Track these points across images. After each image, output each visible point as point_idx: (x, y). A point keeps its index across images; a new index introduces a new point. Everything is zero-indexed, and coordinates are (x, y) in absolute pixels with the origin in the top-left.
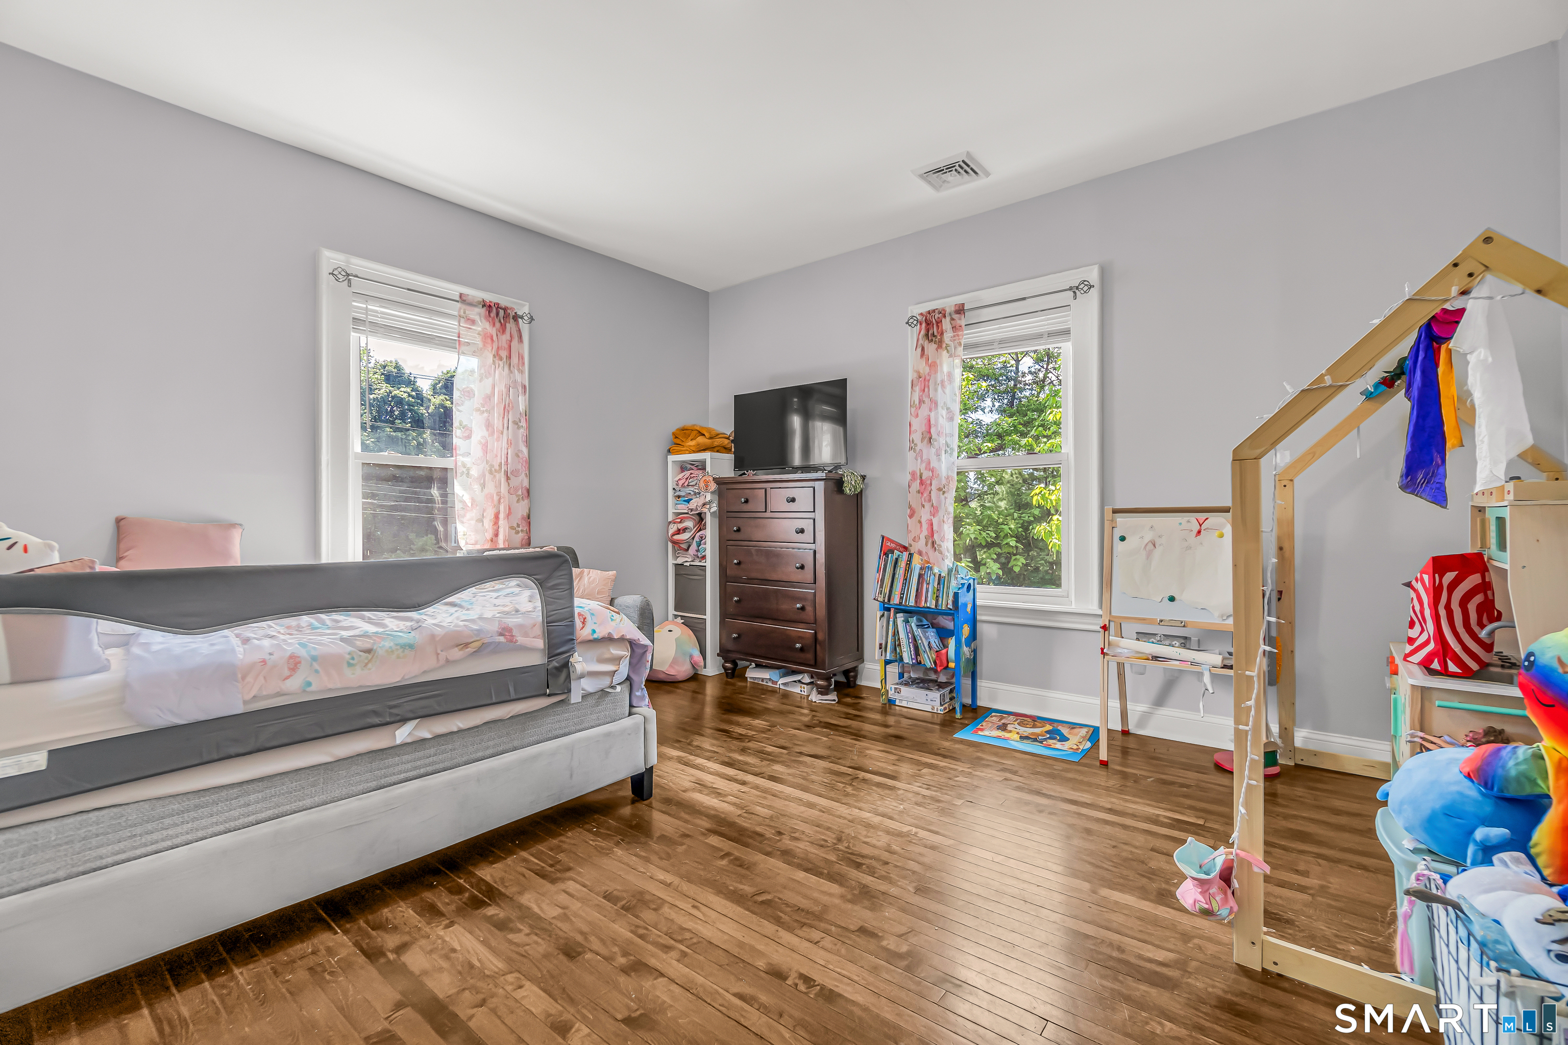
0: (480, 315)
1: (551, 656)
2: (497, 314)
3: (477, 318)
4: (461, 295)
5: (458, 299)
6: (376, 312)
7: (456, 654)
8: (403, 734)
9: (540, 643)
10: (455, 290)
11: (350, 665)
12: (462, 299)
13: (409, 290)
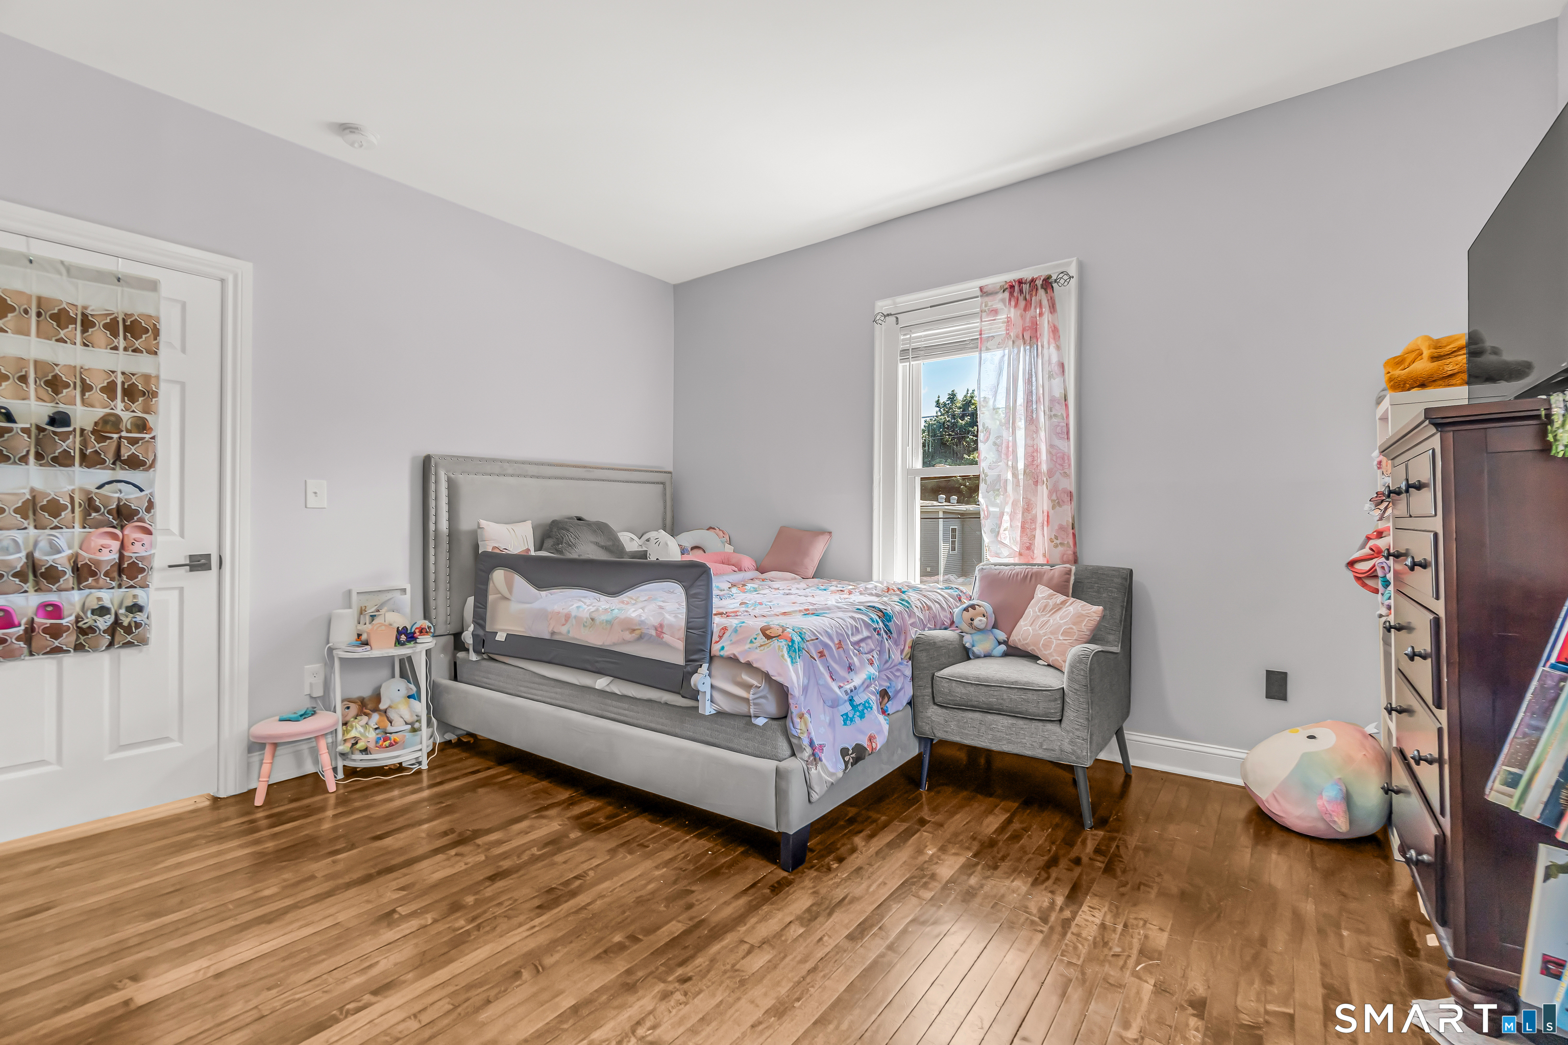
0: (1003, 300)
1: (688, 661)
2: (1021, 291)
3: (999, 306)
4: (981, 289)
5: (979, 293)
6: (920, 337)
7: (628, 636)
8: (602, 683)
9: (681, 645)
10: (973, 286)
11: (584, 626)
12: (984, 292)
13: (931, 307)
